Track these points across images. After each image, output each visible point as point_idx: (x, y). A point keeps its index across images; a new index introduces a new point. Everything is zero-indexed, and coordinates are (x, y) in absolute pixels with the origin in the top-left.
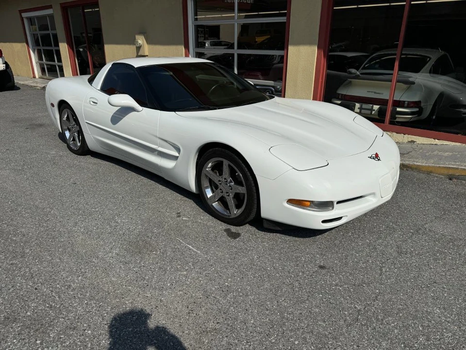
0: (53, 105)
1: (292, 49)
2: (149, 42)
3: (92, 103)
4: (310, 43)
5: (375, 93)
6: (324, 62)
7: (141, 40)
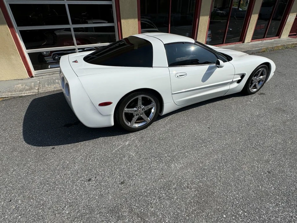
1: (123, 21)
3: (180, 77)
4: (134, 18)
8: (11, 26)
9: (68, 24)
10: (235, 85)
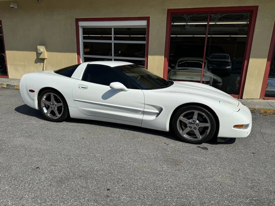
0: (32, 91)
1: (149, 57)
2: (48, 50)
3: (81, 88)
4: (160, 54)
5: (190, 78)
6: (167, 63)
7: (42, 49)
8: (79, 54)
9: (111, 55)
10: (152, 118)
